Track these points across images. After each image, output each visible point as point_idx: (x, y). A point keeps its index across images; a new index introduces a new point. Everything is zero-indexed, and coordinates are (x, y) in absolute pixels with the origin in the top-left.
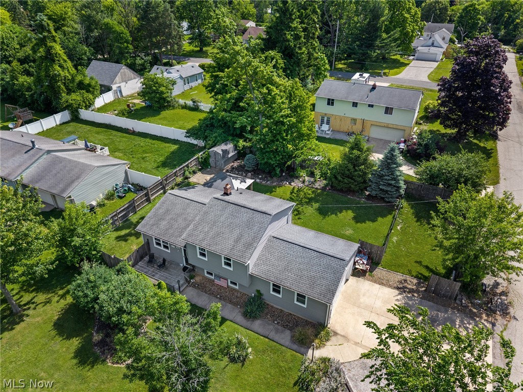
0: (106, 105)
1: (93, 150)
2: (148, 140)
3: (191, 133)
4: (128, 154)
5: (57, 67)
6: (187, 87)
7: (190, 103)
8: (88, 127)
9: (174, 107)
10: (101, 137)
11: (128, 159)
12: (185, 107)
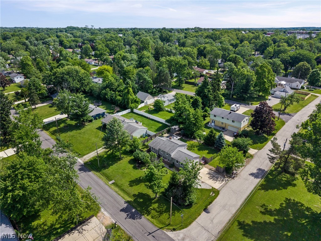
0: (142, 107)
1: (137, 123)
2: (153, 122)
3: (167, 121)
4: (147, 125)
5: (129, 95)
6: (170, 103)
7: (169, 110)
8: (136, 115)
9: (164, 111)
10: (140, 119)
11: (147, 127)
12: (167, 111)
